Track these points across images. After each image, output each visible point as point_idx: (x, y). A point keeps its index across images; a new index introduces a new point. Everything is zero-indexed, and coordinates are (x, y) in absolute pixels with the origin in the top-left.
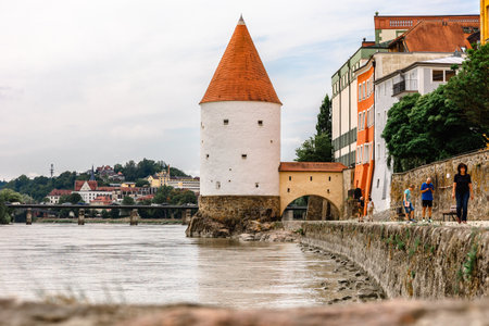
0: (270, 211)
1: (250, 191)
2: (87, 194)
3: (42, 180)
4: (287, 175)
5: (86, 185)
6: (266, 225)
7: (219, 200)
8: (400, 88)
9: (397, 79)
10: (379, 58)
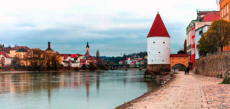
0: (167, 68)
1: (162, 63)
2: (129, 61)
3: (118, 58)
4: (172, 58)
5: (129, 59)
6: (165, 73)
7: (152, 65)
8: (201, 32)
9: (201, 30)
10: (196, 23)
